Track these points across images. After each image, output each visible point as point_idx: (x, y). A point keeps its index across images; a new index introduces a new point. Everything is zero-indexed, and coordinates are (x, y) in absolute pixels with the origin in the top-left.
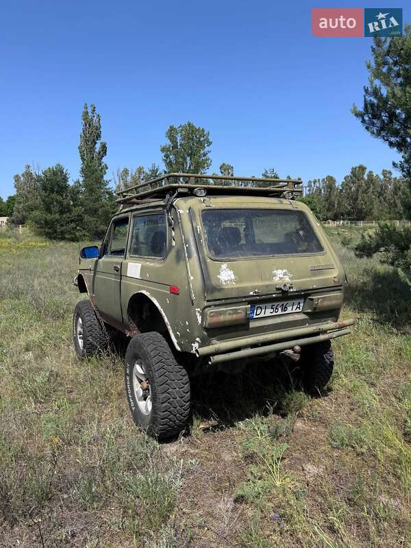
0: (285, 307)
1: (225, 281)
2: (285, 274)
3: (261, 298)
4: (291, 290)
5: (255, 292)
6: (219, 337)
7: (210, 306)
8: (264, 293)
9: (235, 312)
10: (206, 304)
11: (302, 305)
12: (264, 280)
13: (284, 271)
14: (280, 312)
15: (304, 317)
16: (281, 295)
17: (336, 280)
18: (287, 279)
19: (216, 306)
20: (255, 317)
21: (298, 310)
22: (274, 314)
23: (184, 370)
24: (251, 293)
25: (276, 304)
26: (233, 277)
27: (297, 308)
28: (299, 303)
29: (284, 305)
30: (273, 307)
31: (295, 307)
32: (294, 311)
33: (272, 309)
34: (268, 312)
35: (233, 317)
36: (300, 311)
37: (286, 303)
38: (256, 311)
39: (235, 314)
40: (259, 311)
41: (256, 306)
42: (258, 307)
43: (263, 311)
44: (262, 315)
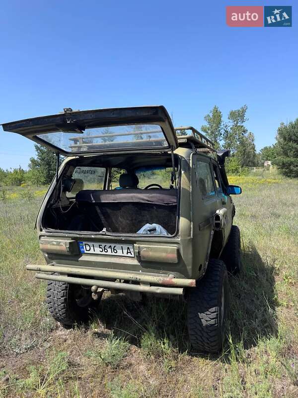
0: (114, 249)
9: (58, 244)
11: (132, 250)
14: (109, 252)
15: (136, 262)
20: (86, 252)
21: (129, 255)
22: (104, 253)
25: (103, 245)
27: (128, 252)
28: (128, 248)
29: (110, 246)
30: (101, 246)
31: (125, 251)
32: (125, 254)
33: (100, 248)
34: (98, 250)
35: (58, 248)
36: (131, 256)
37: (113, 245)
38: (84, 247)
39: (58, 245)
40: (88, 248)
41: (82, 243)
42: (85, 244)
43: (92, 248)
44: (92, 251)
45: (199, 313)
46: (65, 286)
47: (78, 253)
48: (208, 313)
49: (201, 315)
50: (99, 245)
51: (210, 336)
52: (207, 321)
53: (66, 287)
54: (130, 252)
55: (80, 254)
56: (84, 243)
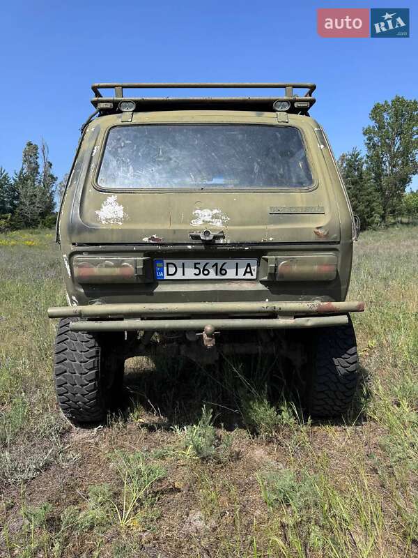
0: (221, 269)
1: (107, 220)
2: (215, 217)
3: (164, 248)
4: (222, 241)
5: (153, 239)
6: (104, 298)
7: (80, 253)
8: (170, 242)
9: (118, 264)
10: (73, 248)
11: (254, 268)
12: (174, 223)
13: (215, 211)
14: (212, 275)
15: (260, 287)
16: (203, 247)
17: (321, 232)
18: (218, 224)
19: (90, 253)
20: (166, 277)
21: (248, 276)
22: (202, 277)
23: (93, 341)
24: (146, 240)
25: (203, 262)
26: (121, 214)
27: (246, 272)
28: (249, 265)
29: (216, 264)
30: (197, 266)
31: (241, 271)
32: (241, 276)
33: (196, 268)
34: (190, 273)
35: (117, 271)
36: (252, 278)
37: (220, 262)
38: (165, 269)
39: (117, 267)
40: (172, 270)
41: (162, 262)
42: (168, 264)
43: (180, 270)
44: (179, 276)
45: (334, 359)
46: (94, 350)
47: (152, 281)
48: (346, 356)
49: (336, 361)
50: (195, 264)
51: (348, 388)
52: (344, 367)
53: (97, 352)
54: (251, 272)
55: (155, 282)
56: (166, 262)
